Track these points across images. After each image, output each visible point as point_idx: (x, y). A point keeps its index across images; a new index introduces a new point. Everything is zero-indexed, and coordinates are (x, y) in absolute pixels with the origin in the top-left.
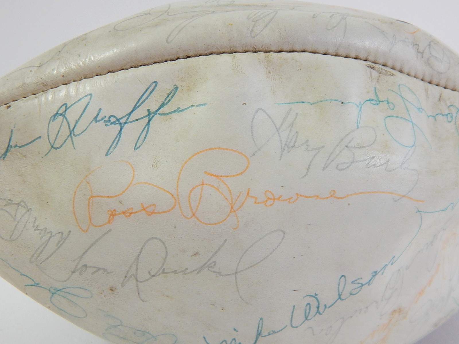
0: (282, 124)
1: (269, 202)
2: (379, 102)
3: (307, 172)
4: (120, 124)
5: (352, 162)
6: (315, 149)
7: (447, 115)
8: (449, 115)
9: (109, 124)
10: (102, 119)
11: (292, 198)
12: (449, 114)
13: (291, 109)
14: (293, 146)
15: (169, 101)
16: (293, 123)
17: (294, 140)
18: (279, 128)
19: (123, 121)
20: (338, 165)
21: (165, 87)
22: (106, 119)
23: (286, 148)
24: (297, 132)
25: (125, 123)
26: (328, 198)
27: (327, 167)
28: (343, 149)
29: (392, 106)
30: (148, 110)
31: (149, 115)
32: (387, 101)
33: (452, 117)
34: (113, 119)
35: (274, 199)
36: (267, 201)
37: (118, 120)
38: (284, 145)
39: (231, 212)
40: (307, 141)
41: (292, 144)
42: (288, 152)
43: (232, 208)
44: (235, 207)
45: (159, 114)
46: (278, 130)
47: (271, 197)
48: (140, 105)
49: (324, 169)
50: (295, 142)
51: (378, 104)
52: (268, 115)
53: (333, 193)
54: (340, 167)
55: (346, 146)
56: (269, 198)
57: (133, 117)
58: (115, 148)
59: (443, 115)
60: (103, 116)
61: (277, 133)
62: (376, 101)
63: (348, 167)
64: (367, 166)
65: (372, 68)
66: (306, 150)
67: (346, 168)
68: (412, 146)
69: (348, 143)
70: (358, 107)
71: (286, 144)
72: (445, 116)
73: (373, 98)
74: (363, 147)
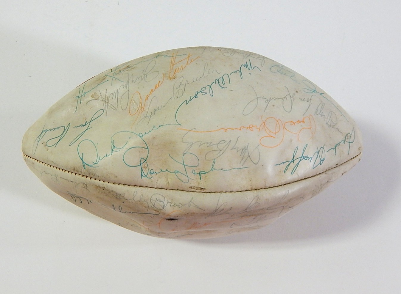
0: (247, 158)
1: (251, 126)
3: (238, 139)
4: (303, 157)
5: (218, 144)
6: (234, 149)
7: (153, 173)
8: (152, 173)
9: (307, 157)
10: (309, 159)
11: (243, 128)
12: (152, 174)
13: (242, 166)
14: (243, 149)
15: (287, 167)
16: (242, 159)
17: (243, 152)
19: (302, 158)
20: (225, 142)
21: (288, 172)
22: (308, 158)
23: (246, 149)
25: (301, 157)
26: (228, 129)
27: (230, 141)
28: (222, 149)
29: (193, 171)
30: (294, 163)
31: (293, 161)
32: (195, 174)
33: (150, 172)
34: (306, 158)
35: (249, 128)
37: (304, 158)
38: (247, 150)
39: (265, 122)
40: (237, 152)
42: (245, 147)
43: (264, 124)
44: (263, 124)
45: (290, 161)
46: (249, 156)
47: (251, 129)
48: (297, 165)
49: (231, 140)
51: (201, 172)
52: (253, 162)
53: (226, 131)
55: (221, 151)
56: (252, 128)
57: (299, 160)
58: (305, 147)
59: (156, 172)
60: (309, 160)
61: (249, 154)
62: (201, 173)
63: (220, 142)
64: (211, 142)
65: (203, 188)
66: (238, 148)
67: (221, 141)
68: (185, 153)
69: (220, 152)
70: (214, 169)
71: (246, 150)
72: (154, 172)
73: (203, 174)
74: (213, 151)
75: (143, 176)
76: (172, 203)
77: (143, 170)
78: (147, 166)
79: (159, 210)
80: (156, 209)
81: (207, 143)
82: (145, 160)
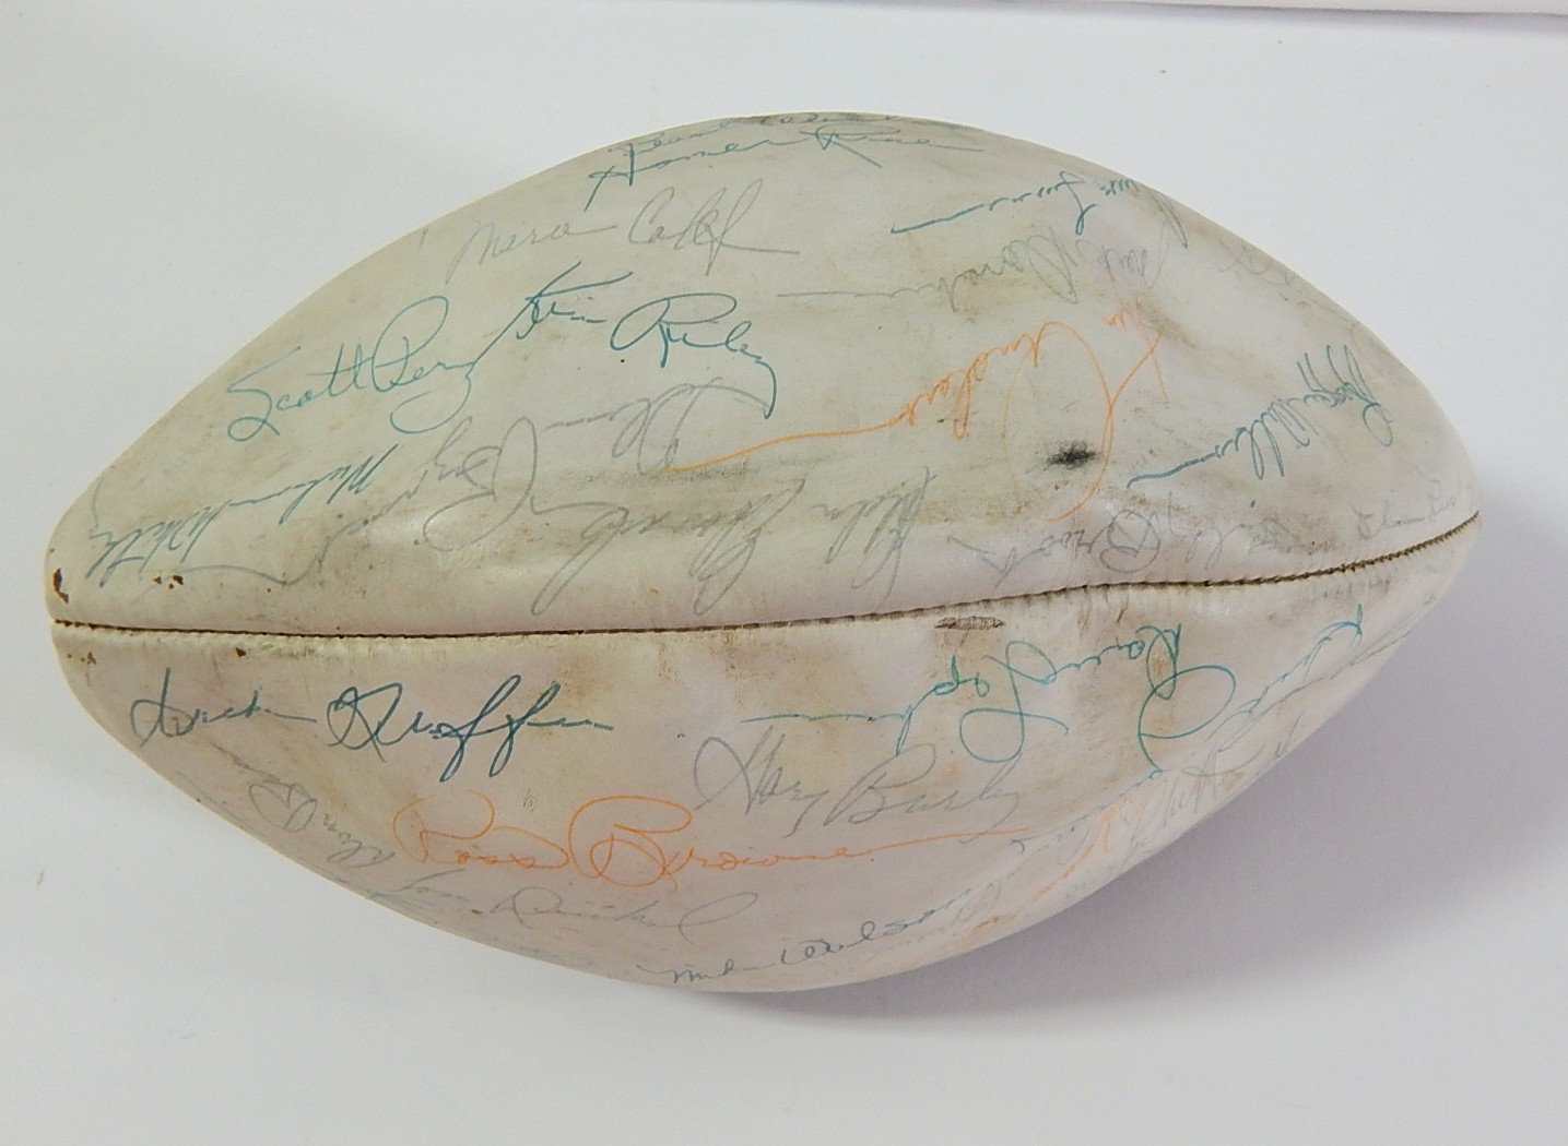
0: (752, 758)
1: (729, 865)
2: (958, 683)
3: (795, 829)
4: (460, 736)
5: (879, 810)
6: (812, 796)
7: (1130, 646)
8: (1134, 647)
9: (439, 735)
10: (426, 728)
11: (767, 860)
12: (1136, 643)
13: (771, 728)
14: (772, 793)
15: (546, 704)
16: (773, 753)
17: (773, 783)
18: (747, 765)
19: (464, 732)
20: (852, 817)
21: (534, 685)
22: (434, 728)
23: (758, 796)
24: (780, 769)
25: (469, 735)
26: (832, 857)
27: (831, 821)
28: (865, 792)
29: (983, 688)
30: (508, 717)
31: (510, 724)
32: (976, 679)
33: (1141, 648)
34: (445, 730)
35: (736, 863)
36: (724, 864)
37: (454, 730)
38: (753, 792)
39: (663, 874)
40: (798, 783)
41: (769, 789)
42: (761, 803)
43: (664, 869)
44: (670, 869)
45: (529, 724)
46: (744, 769)
47: (730, 858)
48: (490, 711)
49: (825, 824)
50: (775, 785)
51: (953, 690)
52: (727, 747)
53: (841, 850)
54: (854, 819)
55: (871, 788)
56: (726, 861)
57: (481, 726)
58: (455, 771)
59: (1120, 648)
60: (426, 724)
61: (742, 775)
62: (951, 684)
63: (871, 818)
64: (908, 811)
65: (950, 627)
66: (793, 799)
67: (867, 819)
68: (1012, 758)
69: (875, 783)
70: (902, 717)
71: (757, 791)
72: (1126, 649)
73: (945, 681)
74: (905, 784)
75: (1173, 633)
76: (1076, 542)
77: (1168, 655)
78: (1151, 672)
79: (1132, 509)
80: (1141, 510)
81: (924, 808)
82: (1155, 691)
